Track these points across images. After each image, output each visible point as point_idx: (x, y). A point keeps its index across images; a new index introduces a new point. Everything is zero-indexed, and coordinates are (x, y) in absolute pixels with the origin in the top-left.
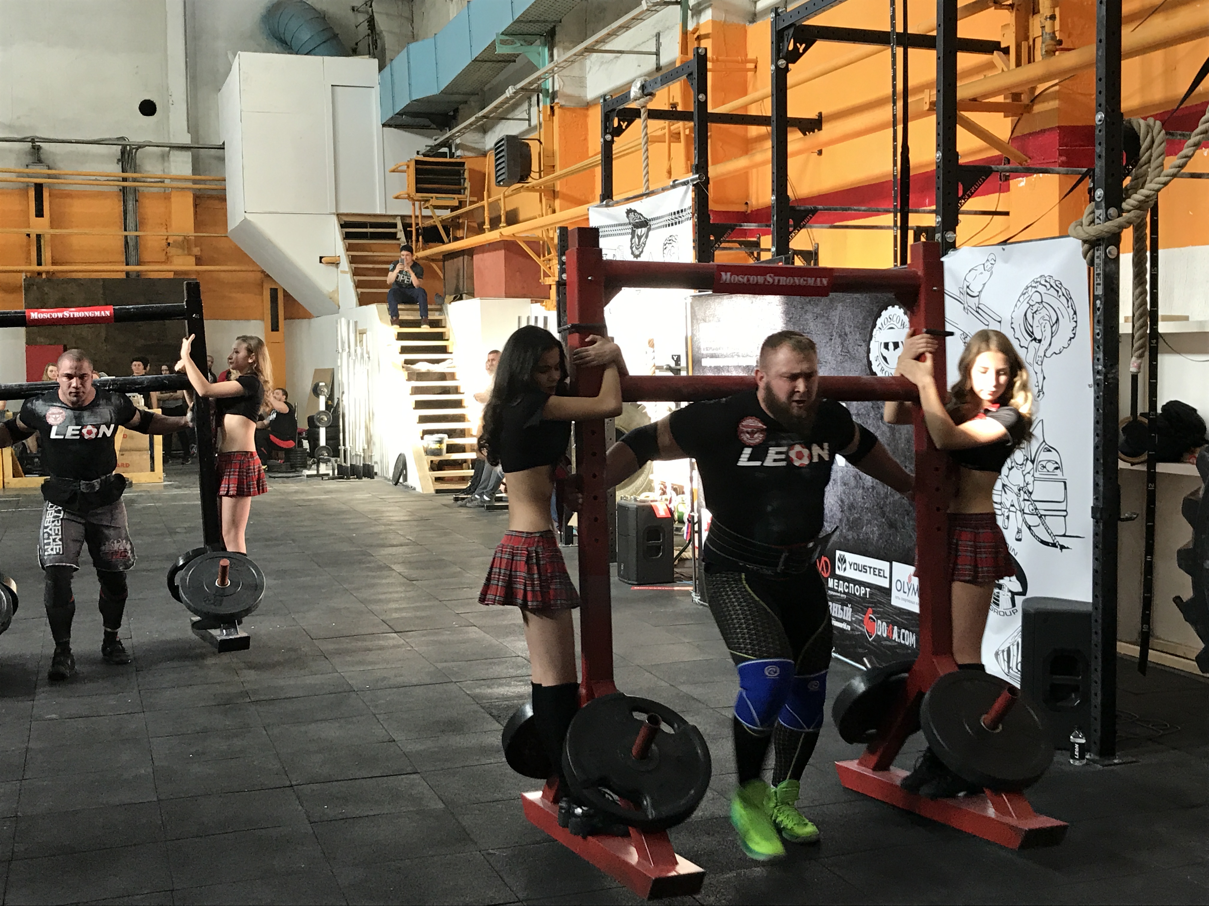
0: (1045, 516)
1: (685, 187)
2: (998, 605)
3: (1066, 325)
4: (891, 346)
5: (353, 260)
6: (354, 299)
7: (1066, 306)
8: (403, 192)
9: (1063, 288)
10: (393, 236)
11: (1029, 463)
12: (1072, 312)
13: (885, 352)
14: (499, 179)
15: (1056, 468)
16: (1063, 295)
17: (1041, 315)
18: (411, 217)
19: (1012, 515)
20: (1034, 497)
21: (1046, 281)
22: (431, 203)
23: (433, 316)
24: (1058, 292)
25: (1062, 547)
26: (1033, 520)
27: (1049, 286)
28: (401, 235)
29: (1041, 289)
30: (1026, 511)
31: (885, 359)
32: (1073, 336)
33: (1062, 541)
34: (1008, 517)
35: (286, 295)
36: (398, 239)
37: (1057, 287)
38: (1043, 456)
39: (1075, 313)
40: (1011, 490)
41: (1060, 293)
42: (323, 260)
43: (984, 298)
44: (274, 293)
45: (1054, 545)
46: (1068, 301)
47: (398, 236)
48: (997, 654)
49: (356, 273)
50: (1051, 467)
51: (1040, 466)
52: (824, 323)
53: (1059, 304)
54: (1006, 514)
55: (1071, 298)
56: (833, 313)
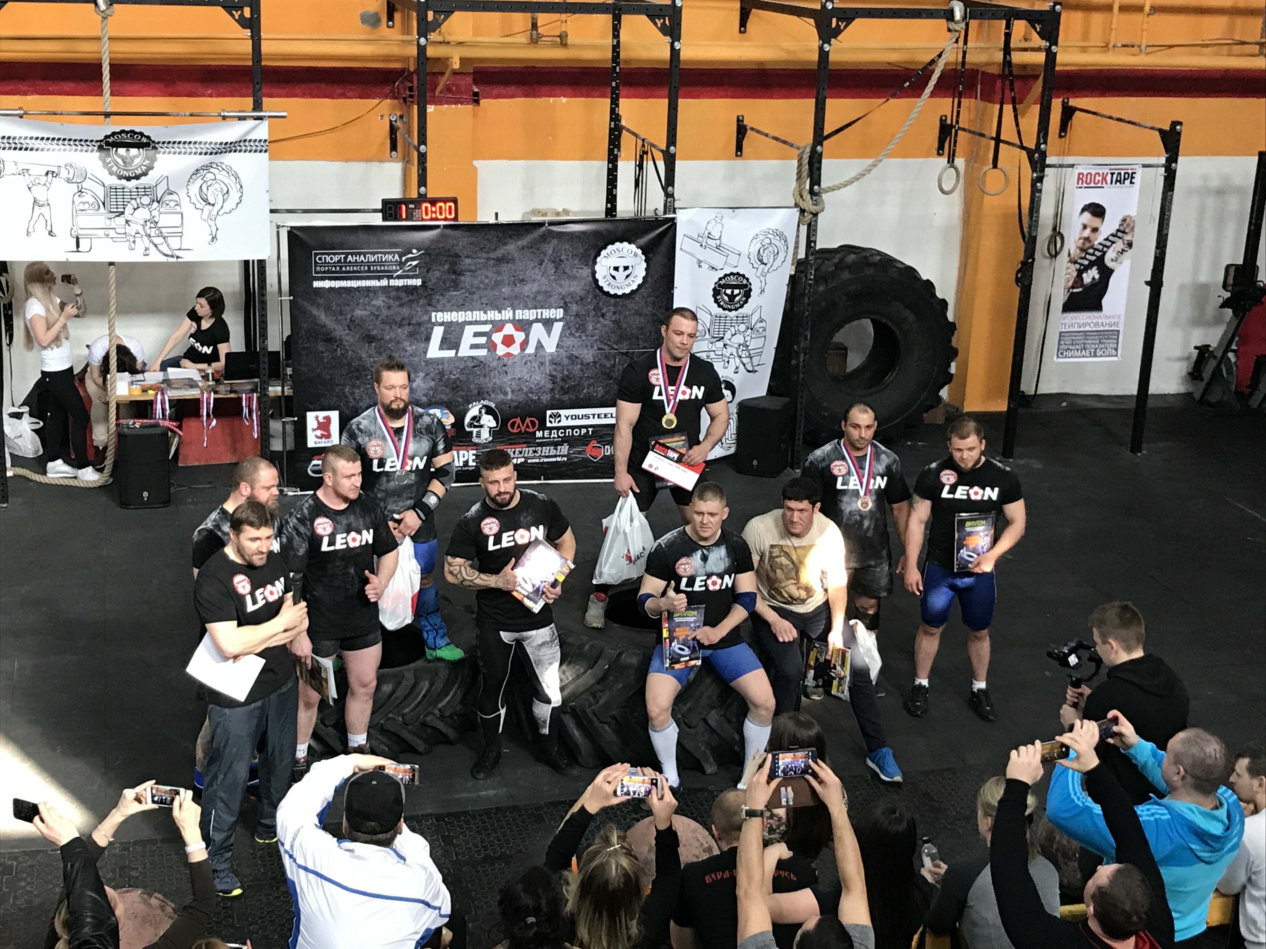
0: (753, 357)
3: (782, 255)
4: (621, 269)
7: (784, 245)
9: (783, 236)
11: (750, 331)
12: (786, 248)
13: (614, 273)
15: (763, 331)
16: (783, 239)
17: (769, 250)
19: (731, 361)
20: (749, 348)
21: (773, 232)
24: (780, 237)
26: (746, 360)
27: (775, 235)
29: (771, 237)
30: (743, 356)
31: (614, 277)
32: (783, 261)
34: (728, 362)
38: (759, 325)
40: (732, 346)
46: (785, 242)
51: (756, 331)
52: (532, 252)
53: (780, 244)
54: (727, 360)
56: (546, 246)
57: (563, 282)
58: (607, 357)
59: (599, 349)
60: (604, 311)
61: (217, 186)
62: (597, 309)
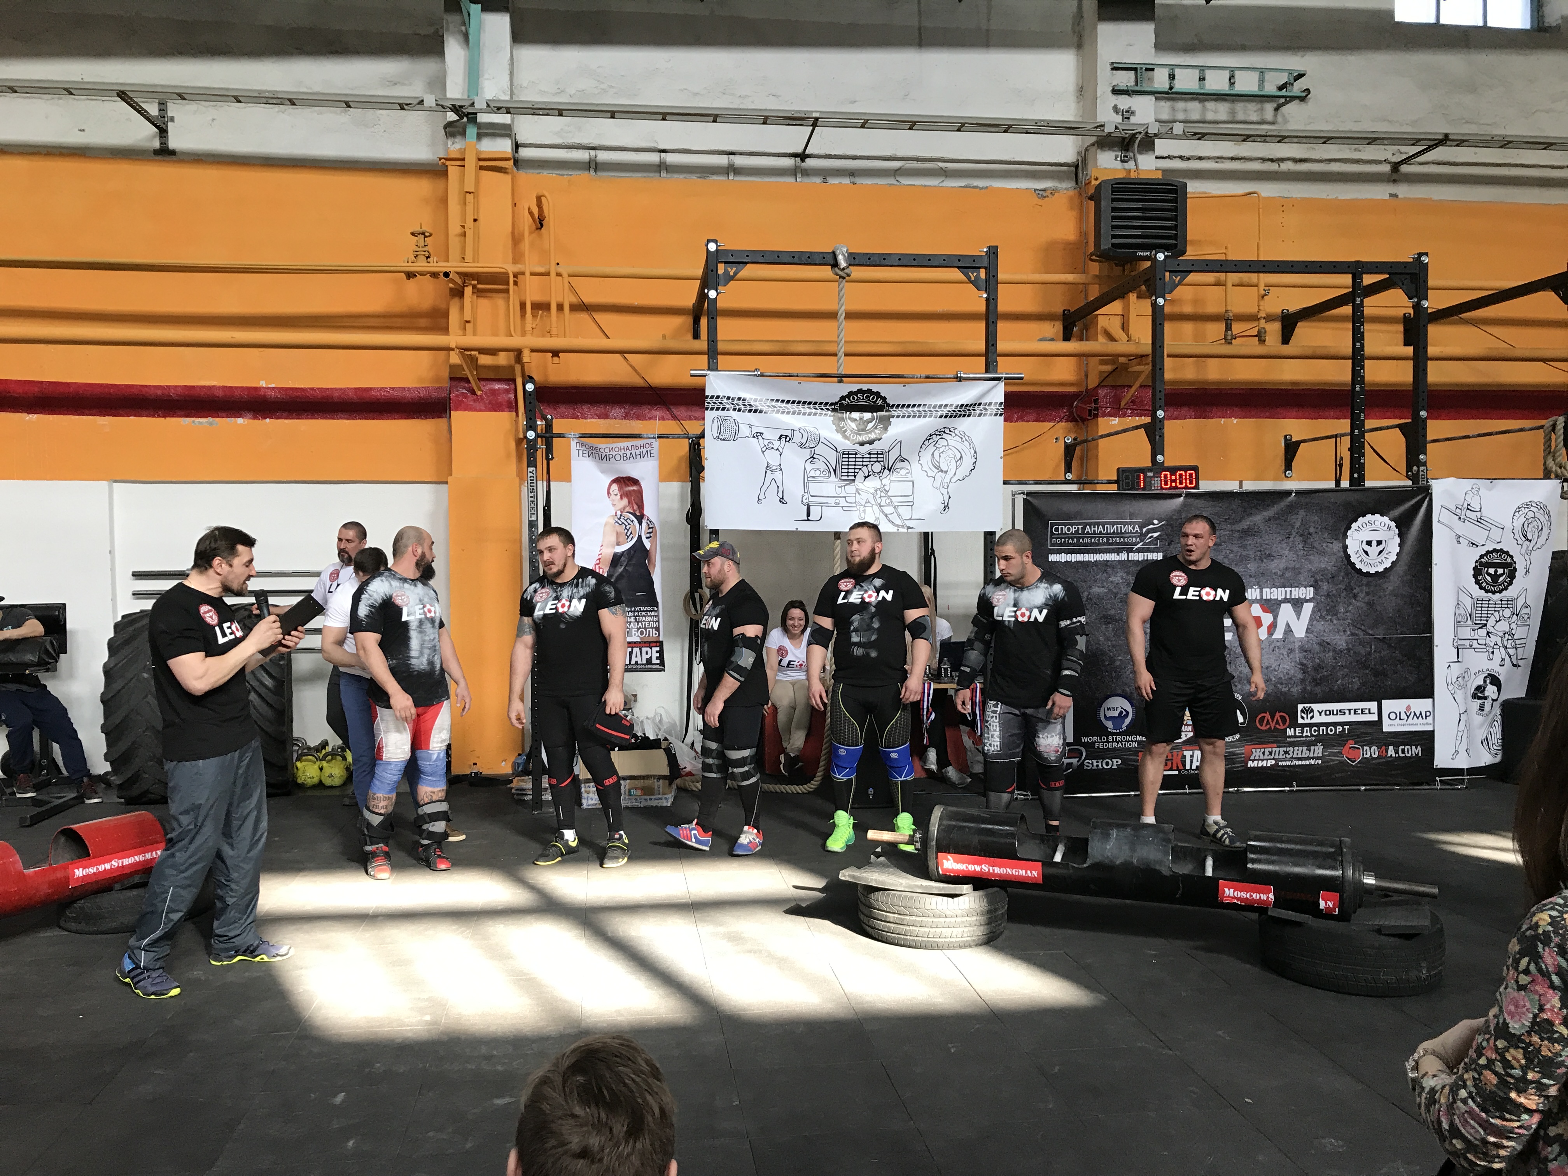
2: (1483, 710)
3: (1546, 532)
4: (1374, 543)
7: (1547, 520)
9: (1547, 510)
11: (1515, 617)
12: (1550, 524)
13: (1367, 548)
17: (1533, 525)
19: (1496, 651)
20: (1515, 637)
21: (1537, 505)
25: (1519, 666)
29: (1534, 509)
30: (1508, 647)
31: (1366, 553)
33: (1520, 663)
34: (1493, 653)
37: (1544, 509)
38: (1524, 610)
40: (1496, 635)
41: (1545, 512)
46: (1548, 517)
50: (1526, 617)
51: (1521, 618)
52: (1279, 524)
53: (1544, 518)
54: (1491, 650)
57: (1312, 557)
58: (1362, 643)
59: (1352, 634)
60: (1355, 591)
61: (950, 452)
62: (1349, 589)
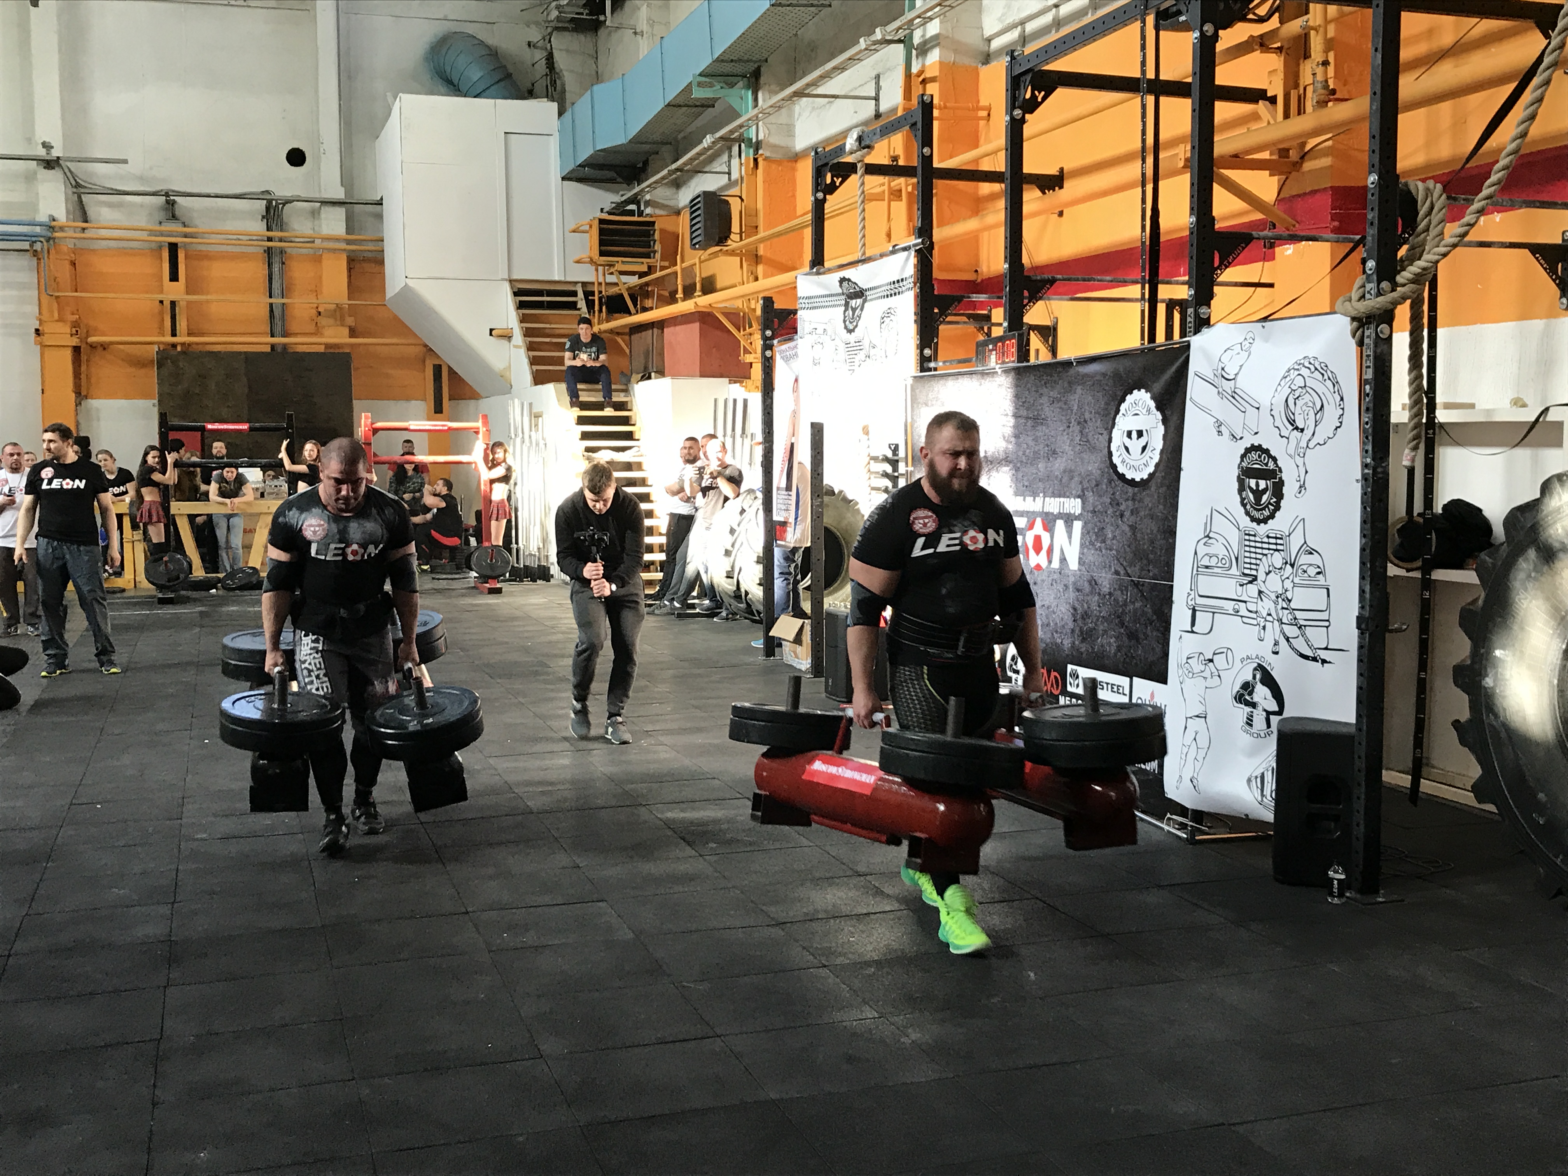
0: (1305, 626)
1: (906, 253)
2: (1251, 725)
3: (1331, 414)
4: (1134, 435)
5: (528, 333)
6: (528, 378)
7: (1332, 391)
8: (585, 255)
9: (1329, 372)
10: (573, 306)
12: (1339, 398)
13: (1128, 442)
14: (695, 241)
15: (1319, 573)
16: (1329, 379)
17: (1304, 401)
18: (593, 283)
21: (1310, 363)
22: (616, 268)
23: (617, 397)
24: (1323, 375)
25: (1324, 662)
26: (1291, 631)
27: (1313, 369)
28: (582, 304)
29: (1305, 372)
31: (1127, 449)
32: (1339, 425)
33: (1323, 654)
35: (451, 372)
36: (579, 309)
37: (1323, 370)
38: (1305, 559)
39: (1342, 399)
41: (1326, 377)
42: (493, 332)
43: (1241, 382)
44: (438, 369)
45: (1314, 659)
46: (1334, 386)
47: (579, 306)
48: (1249, 781)
49: (531, 347)
50: (1312, 571)
51: (1300, 571)
52: (1061, 408)
53: (1324, 389)
55: (1337, 382)
56: (1072, 398)
57: (1084, 455)
58: (1121, 587)
59: (1115, 572)
60: (1122, 507)
62: (1115, 503)
